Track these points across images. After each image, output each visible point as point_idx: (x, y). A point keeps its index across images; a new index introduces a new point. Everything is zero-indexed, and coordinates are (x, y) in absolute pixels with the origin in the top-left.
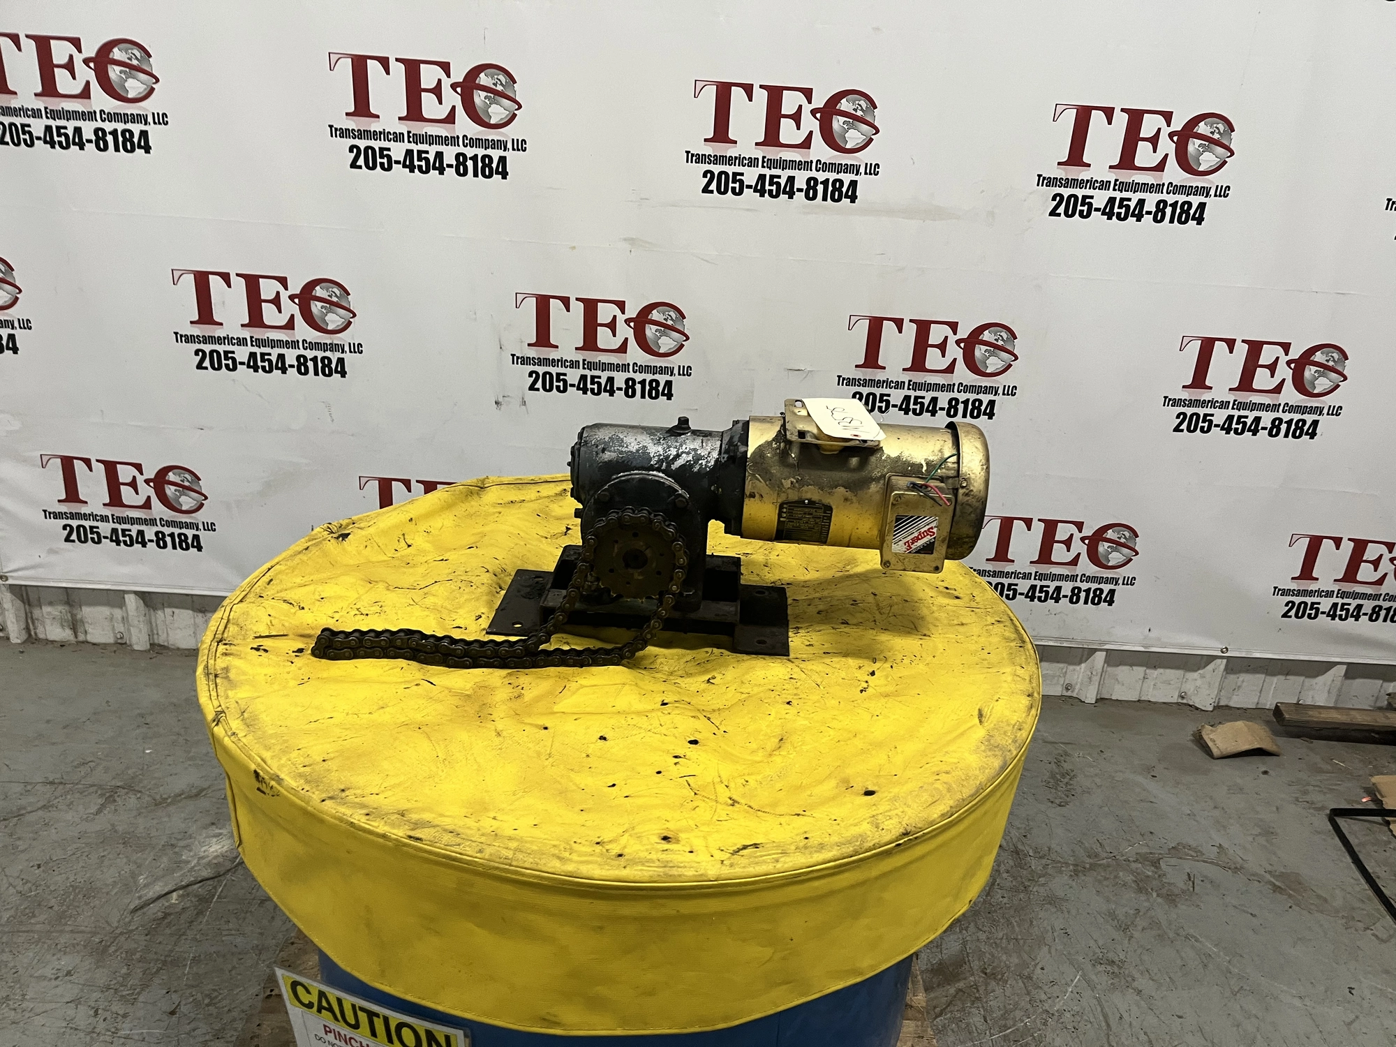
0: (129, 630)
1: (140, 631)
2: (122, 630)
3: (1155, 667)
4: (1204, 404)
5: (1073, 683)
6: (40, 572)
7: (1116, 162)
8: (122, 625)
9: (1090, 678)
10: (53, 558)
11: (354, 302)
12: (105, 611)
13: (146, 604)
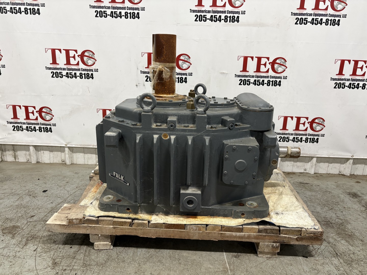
0: (31, 157)
1: (34, 157)
2: (29, 158)
3: (331, 163)
4: (342, 80)
5: (307, 168)
7: (314, 8)
8: (28, 156)
9: (312, 166)
10: (9, 136)
11: (96, 57)
13: (36, 150)
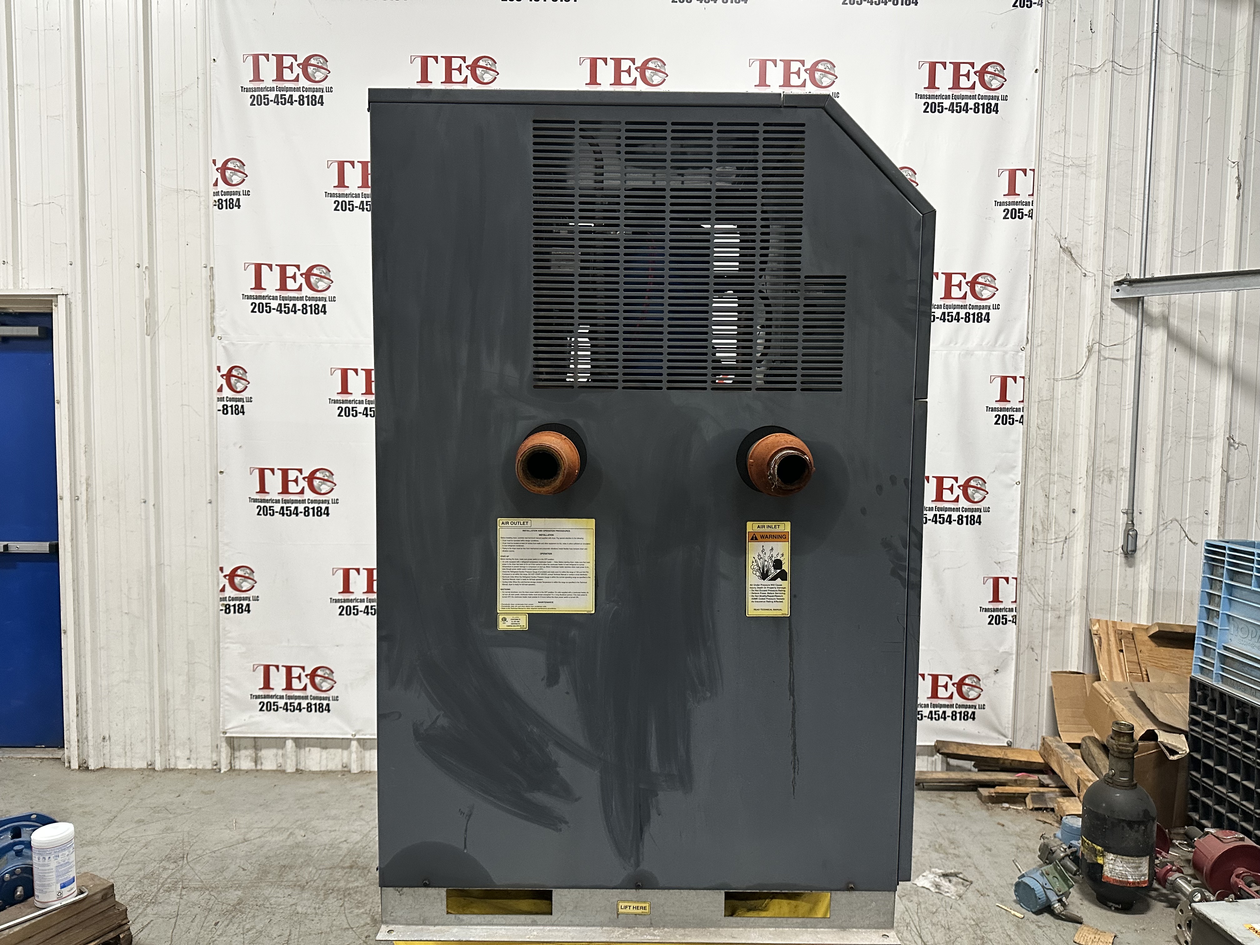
6: (243, 729)
12: (274, 751)
